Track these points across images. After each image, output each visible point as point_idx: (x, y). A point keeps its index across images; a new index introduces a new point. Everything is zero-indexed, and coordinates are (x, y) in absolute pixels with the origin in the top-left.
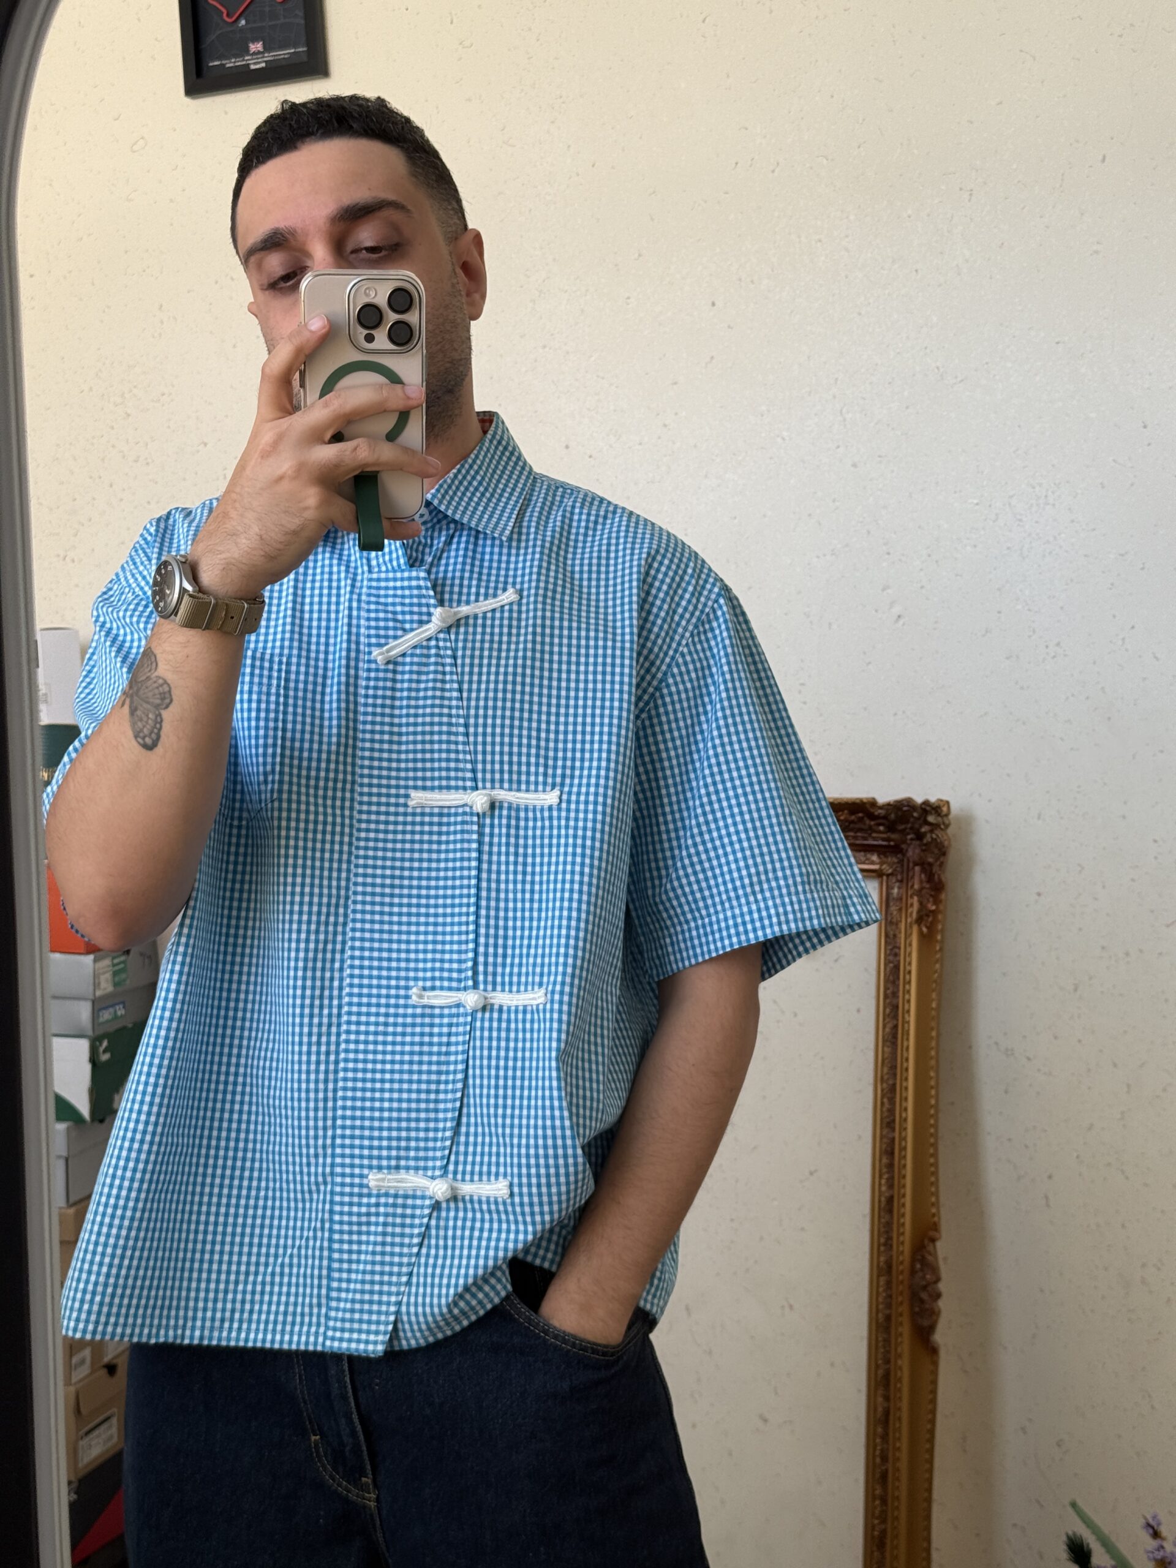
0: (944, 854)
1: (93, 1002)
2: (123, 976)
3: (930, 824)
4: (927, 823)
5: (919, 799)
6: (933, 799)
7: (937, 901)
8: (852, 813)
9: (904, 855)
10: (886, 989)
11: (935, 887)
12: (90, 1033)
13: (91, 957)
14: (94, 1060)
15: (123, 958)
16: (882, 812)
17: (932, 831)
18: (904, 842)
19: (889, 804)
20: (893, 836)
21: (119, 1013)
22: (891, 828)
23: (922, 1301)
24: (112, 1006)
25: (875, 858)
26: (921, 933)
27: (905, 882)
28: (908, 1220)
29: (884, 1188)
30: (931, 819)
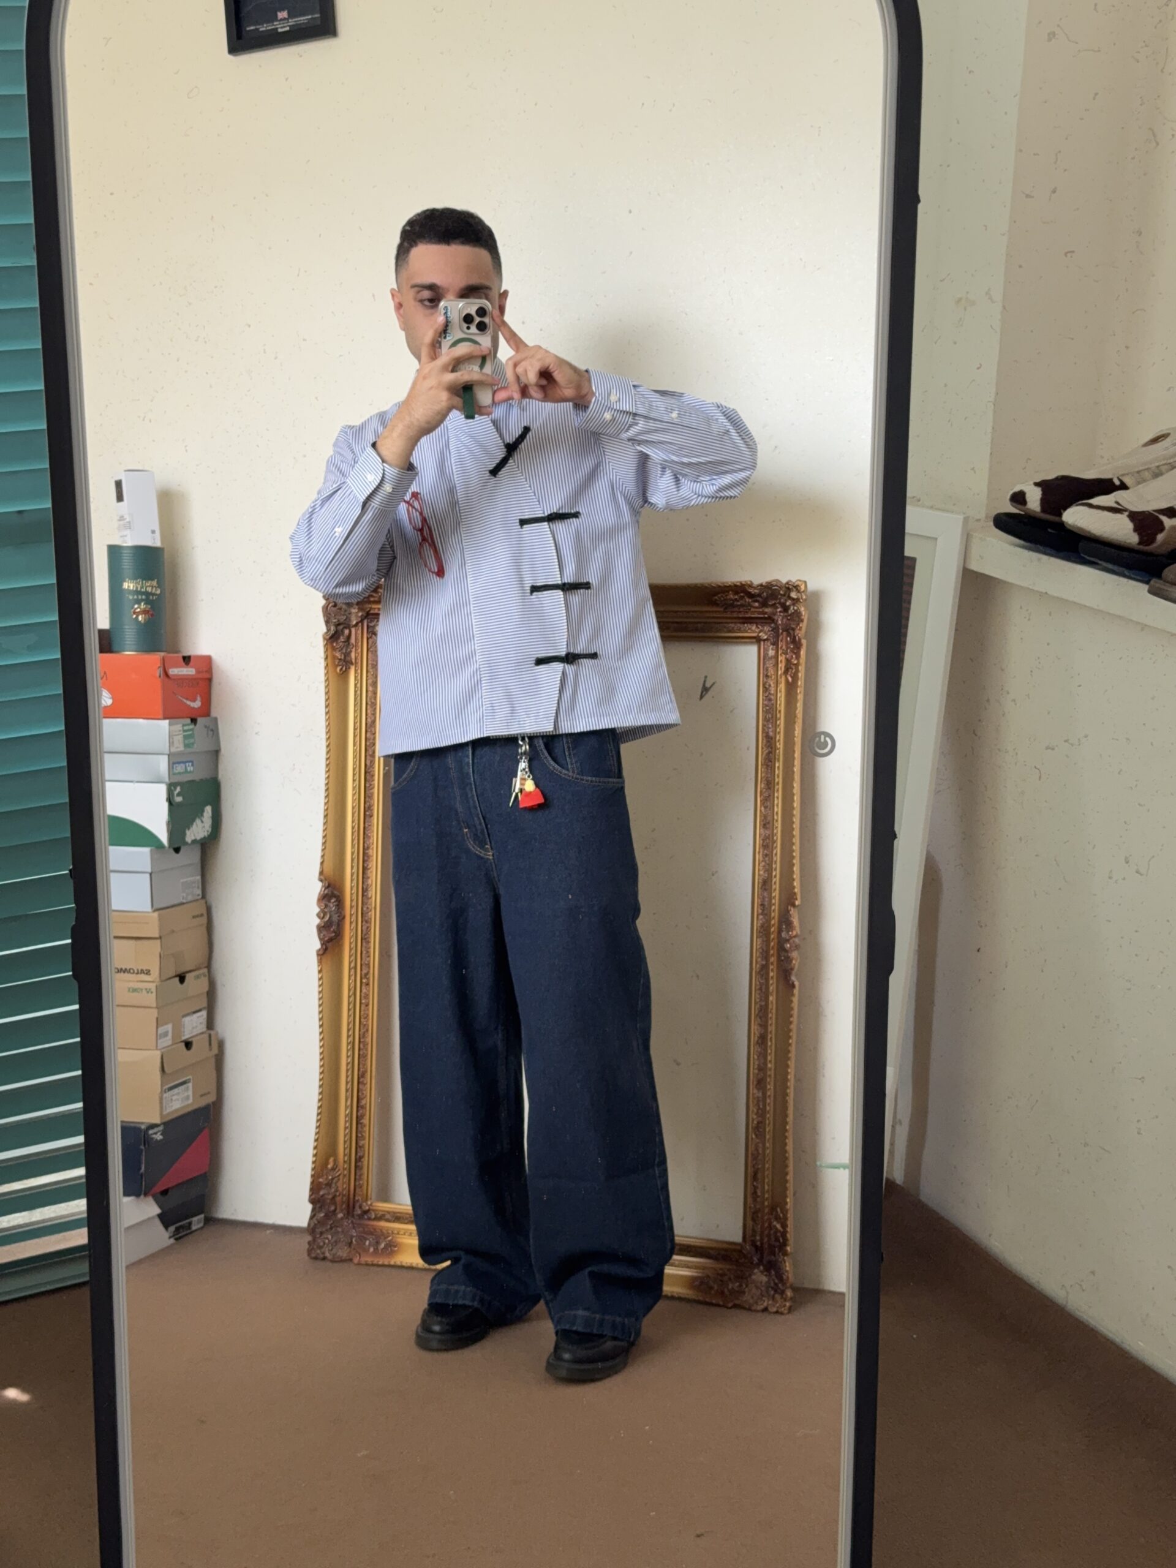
0: (802, 621)
1: (169, 755)
2: (192, 741)
3: (793, 599)
4: (789, 597)
5: (784, 581)
6: (794, 580)
7: (798, 657)
8: (736, 593)
9: (776, 624)
10: (764, 726)
11: (797, 645)
12: (167, 780)
13: (165, 723)
14: (170, 800)
15: (192, 727)
16: (757, 591)
17: (794, 604)
18: (775, 614)
19: (761, 585)
20: (766, 610)
21: (189, 769)
22: (764, 604)
23: (786, 951)
24: (183, 762)
25: (754, 627)
26: (787, 680)
27: (775, 644)
28: (776, 894)
29: (762, 873)
30: (793, 595)
